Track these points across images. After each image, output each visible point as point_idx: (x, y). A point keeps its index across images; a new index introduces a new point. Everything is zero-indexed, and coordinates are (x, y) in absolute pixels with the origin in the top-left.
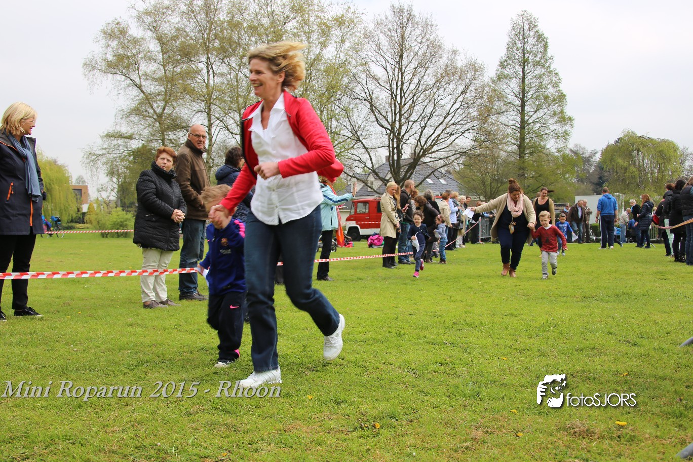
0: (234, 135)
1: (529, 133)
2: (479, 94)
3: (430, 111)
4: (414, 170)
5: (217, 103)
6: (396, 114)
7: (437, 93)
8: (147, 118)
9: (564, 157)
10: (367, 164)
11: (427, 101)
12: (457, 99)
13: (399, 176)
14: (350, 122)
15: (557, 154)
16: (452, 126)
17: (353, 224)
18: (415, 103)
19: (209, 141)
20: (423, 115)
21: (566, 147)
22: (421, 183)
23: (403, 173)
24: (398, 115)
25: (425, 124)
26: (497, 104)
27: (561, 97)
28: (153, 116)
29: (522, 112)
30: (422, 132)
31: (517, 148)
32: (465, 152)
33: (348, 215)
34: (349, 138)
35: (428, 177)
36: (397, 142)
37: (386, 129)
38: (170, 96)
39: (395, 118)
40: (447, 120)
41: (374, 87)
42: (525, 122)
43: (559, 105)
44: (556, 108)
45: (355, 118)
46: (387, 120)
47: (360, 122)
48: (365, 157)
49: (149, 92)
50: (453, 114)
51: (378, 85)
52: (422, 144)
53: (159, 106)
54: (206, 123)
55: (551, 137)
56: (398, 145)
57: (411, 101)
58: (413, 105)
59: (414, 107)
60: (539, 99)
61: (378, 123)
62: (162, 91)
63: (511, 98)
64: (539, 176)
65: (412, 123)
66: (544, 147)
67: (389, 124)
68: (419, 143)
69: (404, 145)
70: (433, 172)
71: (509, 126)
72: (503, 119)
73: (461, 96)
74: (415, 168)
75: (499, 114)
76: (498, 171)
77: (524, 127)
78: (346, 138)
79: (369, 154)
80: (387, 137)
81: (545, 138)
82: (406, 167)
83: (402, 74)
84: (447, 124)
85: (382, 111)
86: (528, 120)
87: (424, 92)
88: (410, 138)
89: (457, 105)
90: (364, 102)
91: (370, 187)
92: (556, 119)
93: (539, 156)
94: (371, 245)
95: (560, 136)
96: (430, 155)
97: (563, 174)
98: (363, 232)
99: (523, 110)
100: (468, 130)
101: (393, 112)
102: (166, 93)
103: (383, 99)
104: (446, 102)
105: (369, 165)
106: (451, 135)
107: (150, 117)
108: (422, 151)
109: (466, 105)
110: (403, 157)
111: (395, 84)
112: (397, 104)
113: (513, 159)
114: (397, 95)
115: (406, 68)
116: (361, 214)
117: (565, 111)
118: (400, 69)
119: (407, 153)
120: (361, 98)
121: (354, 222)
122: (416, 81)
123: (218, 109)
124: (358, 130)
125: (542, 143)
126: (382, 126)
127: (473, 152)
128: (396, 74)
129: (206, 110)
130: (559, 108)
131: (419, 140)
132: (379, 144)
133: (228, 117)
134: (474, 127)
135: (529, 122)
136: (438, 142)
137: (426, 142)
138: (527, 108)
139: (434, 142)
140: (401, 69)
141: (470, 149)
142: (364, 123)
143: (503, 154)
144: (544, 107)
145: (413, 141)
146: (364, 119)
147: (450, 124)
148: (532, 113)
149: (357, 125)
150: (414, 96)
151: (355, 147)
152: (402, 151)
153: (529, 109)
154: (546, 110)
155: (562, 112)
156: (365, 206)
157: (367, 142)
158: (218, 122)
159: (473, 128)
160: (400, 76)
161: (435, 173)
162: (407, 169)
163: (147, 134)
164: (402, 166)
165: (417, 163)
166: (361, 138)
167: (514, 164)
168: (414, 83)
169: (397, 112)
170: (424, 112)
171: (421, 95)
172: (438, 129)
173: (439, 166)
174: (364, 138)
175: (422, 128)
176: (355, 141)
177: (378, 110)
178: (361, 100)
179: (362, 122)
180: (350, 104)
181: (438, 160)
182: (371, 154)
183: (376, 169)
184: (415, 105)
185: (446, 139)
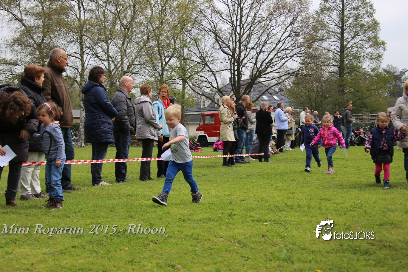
0: (103, 61)
1: (348, 56)
2: (305, 25)
4: (251, 88)
5: (88, 35)
6: (236, 43)
7: (270, 24)
8: (28, 47)
9: (378, 75)
10: (213, 84)
11: (261, 31)
12: (286, 29)
13: (239, 93)
14: (199, 50)
15: (372, 73)
16: (283, 52)
17: (202, 133)
18: (252, 33)
19: (82, 67)
20: (258, 42)
21: (379, 67)
22: (257, 99)
23: (243, 91)
24: (238, 43)
25: (261, 50)
26: (321, 33)
27: (375, 25)
28: (34, 45)
29: (342, 39)
30: (257, 58)
31: (337, 69)
32: (293, 73)
33: (198, 126)
34: (198, 63)
35: (263, 94)
36: (237, 65)
37: (228, 54)
38: (48, 29)
39: (236, 46)
40: (278, 47)
41: (218, 20)
42: (344, 46)
43: (373, 32)
44: (371, 34)
45: (203, 46)
46: (229, 48)
47: (207, 50)
48: (211, 79)
49: (30, 25)
50: (283, 41)
51: (221, 18)
52: (258, 67)
53: (38, 38)
54: (79, 52)
55: (367, 59)
56: (238, 68)
57: (249, 31)
58: (250, 34)
59: (251, 36)
60: (356, 27)
61: (223, 51)
62: (40, 25)
63: (333, 27)
64: (356, 92)
65: (249, 49)
66: (360, 68)
67: (231, 51)
68: (255, 66)
69: (243, 68)
70: (268, 90)
71: (330, 51)
72: (325, 45)
73: (290, 26)
74: (252, 86)
75: (322, 40)
76: (321, 88)
77: (344, 51)
78: (196, 63)
79: (215, 76)
80: (229, 61)
81: (361, 59)
82: (245, 86)
83: (241, 9)
84: (278, 50)
85: (225, 41)
86: (346, 45)
87: (260, 24)
88: (248, 62)
89: (287, 34)
90: (210, 33)
91: (216, 103)
92: (370, 43)
93: (356, 75)
94: (216, 150)
95: (374, 57)
96: (264, 76)
97: (376, 89)
98: (210, 139)
99: (342, 36)
100: (296, 54)
101: (234, 41)
102: (44, 26)
103: (225, 30)
104: (278, 31)
105: (215, 85)
106: (281, 59)
107: (30, 46)
108: (258, 72)
109: (295, 34)
110: (242, 79)
111: (235, 17)
112: (237, 34)
113: (334, 78)
114: (237, 26)
115: (244, 3)
116: (208, 124)
117: (378, 36)
119: (246, 74)
120: (207, 29)
121: (203, 132)
123: (88, 40)
124: (206, 57)
125: (359, 64)
126: (225, 53)
127: (300, 73)
128: (236, 8)
129: (79, 41)
130: (373, 35)
132: (223, 68)
133: (97, 46)
134: (302, 52)
135: (347, 47)
136: (271, 65)
137: (261, 66)
138: (346, 35)
139: (268, 64)
140: (240, 4)
141: (298, 70)
142: (211, 51)
143: (326, 74)
144: (360, 34)
145: (250, 64)
146: (211, 47)
147: (281, 50)
148: (350, 40)
149: (205, 53)
150: (251, 27)
151: (203, 71)
152: (242, 73)
153: (348, 36)
154: (362, 36)
155: (376, 38)
156: (212, 118)
157: (213, 66)
158: (89, 50)
159: (300, 53)
160: (239, 10)
161: (269, 91)
162: (247, 87)
163: (29, 60)
164: (242, 86)
165: (254, 82)
166: (208, 64)
167: (335, 82)
168: (251, 16)
169: (237, 41)
170: (260, 41)
171: (257, 26)
172: (271, 54)
173: (272, 85)
174: (210, 63)
175: (257, 53)
176: (203, 66)
177: (221, 39)
178: (207, 31)
179: (209, 50)
180: (199, 35)
181: (271, 80)
182: (216, 76)
183: (221, 88)
184: (252, 35)
185: (278, 62)
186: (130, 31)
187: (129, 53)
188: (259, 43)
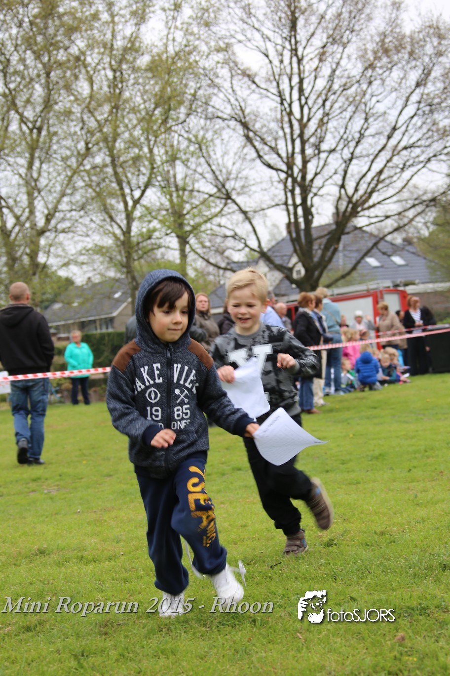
3: (358, 129)
6: (293, 141)
7: (369, 91)
10: (248, 243)
11: (351, 109)
12: (408, 98)
13: (312, 257)
14: (209, 165)
16: (404, 152)
18: (328, 115)
22: (354, 268)
23: (320, 252)
24: (298, 143)
25: (352, 154)
30: (346, 172)
32: (434, 200)
34: (211, 196)
35: (367, 253)
36: (301, 194)
37: (278, 170)
39: (294, 148)
40: (393, 142)
41: (248, 92)
45: (218, 157)
46: (279, 155)
50: (403, 128)
51: (254, 86)
52: (350, 192)
56: (304, 200)
57: (321, 111)
58: (325, 119)
59: (327, 123)
61: (264, 164)
65: (326, 154)
67: (283, 161)
68: (343, 191)
69: (316, 200)
70: (377, 243)
73: (417, 91)
74: (339, 240)
78: (207, 196)
79: (251, 223)
80: (281, 186)
82: (324, 240)
83: (300, 61)
84: (394, 151)
87: (345, 92)
88: (326, 183)
96: (366, 213)
100: (435, 156)
101: (288, 137)
103: (266, 114)
106: (402, 169)
108: (350, 206)
111: (286, 80)
112: (295, 122)
114: (292, 102)
115: (305, 48)
118: (294, 51)
120: (225, 116)
122: (326, 71)
124: (228, 179)
126: (269, 166)
128: (286, 61)
131: (343, 186)
136: (380, 186)
137: (356, 190)
140: (296, 50)
141: (444, 193)
142: (238, 165)
145: (331, 190)
146: (237, 157)
147: (400, 147)
149: (224, 171)
150: (325, 101)
151: (223, 213)
152: (313, 210)
160: (295, 65)
161: (382, 245)
162: (326, 243)
164: (316, 239)
165: (343, 230)
166: (234, 197)
168: (324, 76)
169: (295, 137)
170: (348, 132)
171: (339, 96)
172: (378, 160)
173: (386, 231)
174: (238, 194)
175: (345, 162)
176: (223, 201)
177: (260, 137)
178: (224, 120)
179: (234, 164)
180: (207, 130)
181: (382, 221)
182: (254, 222)
183: (269, 250)
184: (329, 119)
185: (395, 178)
186: (44, 133)
187: (47, 186)
188: (348, 137)
